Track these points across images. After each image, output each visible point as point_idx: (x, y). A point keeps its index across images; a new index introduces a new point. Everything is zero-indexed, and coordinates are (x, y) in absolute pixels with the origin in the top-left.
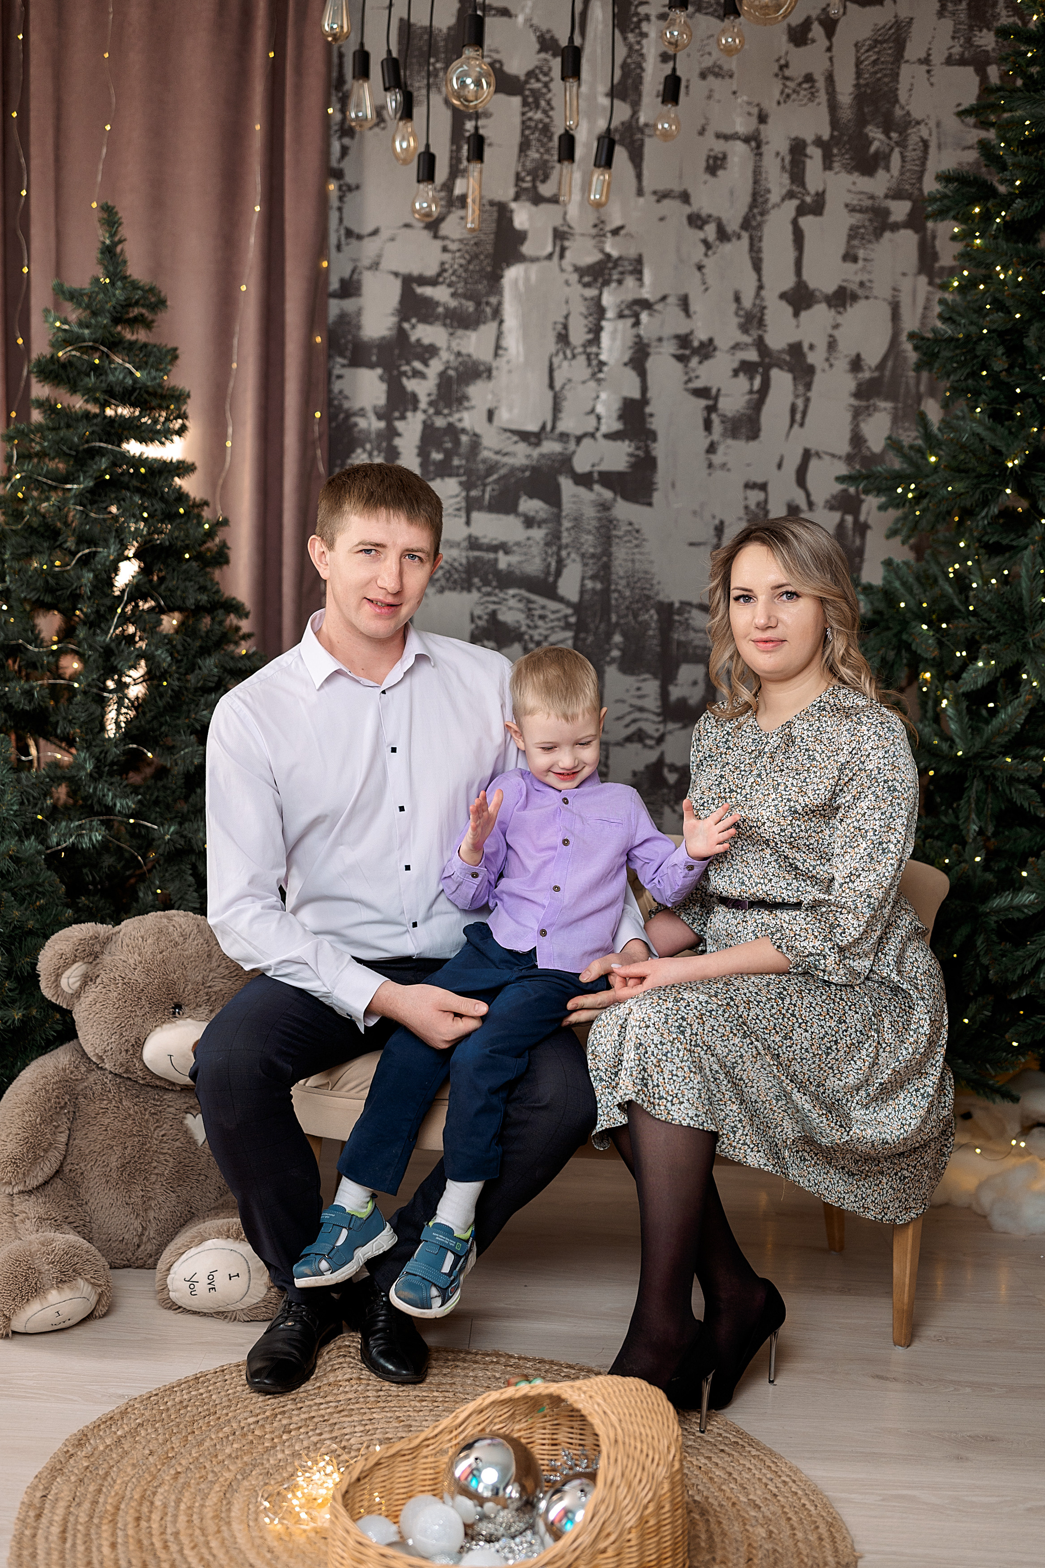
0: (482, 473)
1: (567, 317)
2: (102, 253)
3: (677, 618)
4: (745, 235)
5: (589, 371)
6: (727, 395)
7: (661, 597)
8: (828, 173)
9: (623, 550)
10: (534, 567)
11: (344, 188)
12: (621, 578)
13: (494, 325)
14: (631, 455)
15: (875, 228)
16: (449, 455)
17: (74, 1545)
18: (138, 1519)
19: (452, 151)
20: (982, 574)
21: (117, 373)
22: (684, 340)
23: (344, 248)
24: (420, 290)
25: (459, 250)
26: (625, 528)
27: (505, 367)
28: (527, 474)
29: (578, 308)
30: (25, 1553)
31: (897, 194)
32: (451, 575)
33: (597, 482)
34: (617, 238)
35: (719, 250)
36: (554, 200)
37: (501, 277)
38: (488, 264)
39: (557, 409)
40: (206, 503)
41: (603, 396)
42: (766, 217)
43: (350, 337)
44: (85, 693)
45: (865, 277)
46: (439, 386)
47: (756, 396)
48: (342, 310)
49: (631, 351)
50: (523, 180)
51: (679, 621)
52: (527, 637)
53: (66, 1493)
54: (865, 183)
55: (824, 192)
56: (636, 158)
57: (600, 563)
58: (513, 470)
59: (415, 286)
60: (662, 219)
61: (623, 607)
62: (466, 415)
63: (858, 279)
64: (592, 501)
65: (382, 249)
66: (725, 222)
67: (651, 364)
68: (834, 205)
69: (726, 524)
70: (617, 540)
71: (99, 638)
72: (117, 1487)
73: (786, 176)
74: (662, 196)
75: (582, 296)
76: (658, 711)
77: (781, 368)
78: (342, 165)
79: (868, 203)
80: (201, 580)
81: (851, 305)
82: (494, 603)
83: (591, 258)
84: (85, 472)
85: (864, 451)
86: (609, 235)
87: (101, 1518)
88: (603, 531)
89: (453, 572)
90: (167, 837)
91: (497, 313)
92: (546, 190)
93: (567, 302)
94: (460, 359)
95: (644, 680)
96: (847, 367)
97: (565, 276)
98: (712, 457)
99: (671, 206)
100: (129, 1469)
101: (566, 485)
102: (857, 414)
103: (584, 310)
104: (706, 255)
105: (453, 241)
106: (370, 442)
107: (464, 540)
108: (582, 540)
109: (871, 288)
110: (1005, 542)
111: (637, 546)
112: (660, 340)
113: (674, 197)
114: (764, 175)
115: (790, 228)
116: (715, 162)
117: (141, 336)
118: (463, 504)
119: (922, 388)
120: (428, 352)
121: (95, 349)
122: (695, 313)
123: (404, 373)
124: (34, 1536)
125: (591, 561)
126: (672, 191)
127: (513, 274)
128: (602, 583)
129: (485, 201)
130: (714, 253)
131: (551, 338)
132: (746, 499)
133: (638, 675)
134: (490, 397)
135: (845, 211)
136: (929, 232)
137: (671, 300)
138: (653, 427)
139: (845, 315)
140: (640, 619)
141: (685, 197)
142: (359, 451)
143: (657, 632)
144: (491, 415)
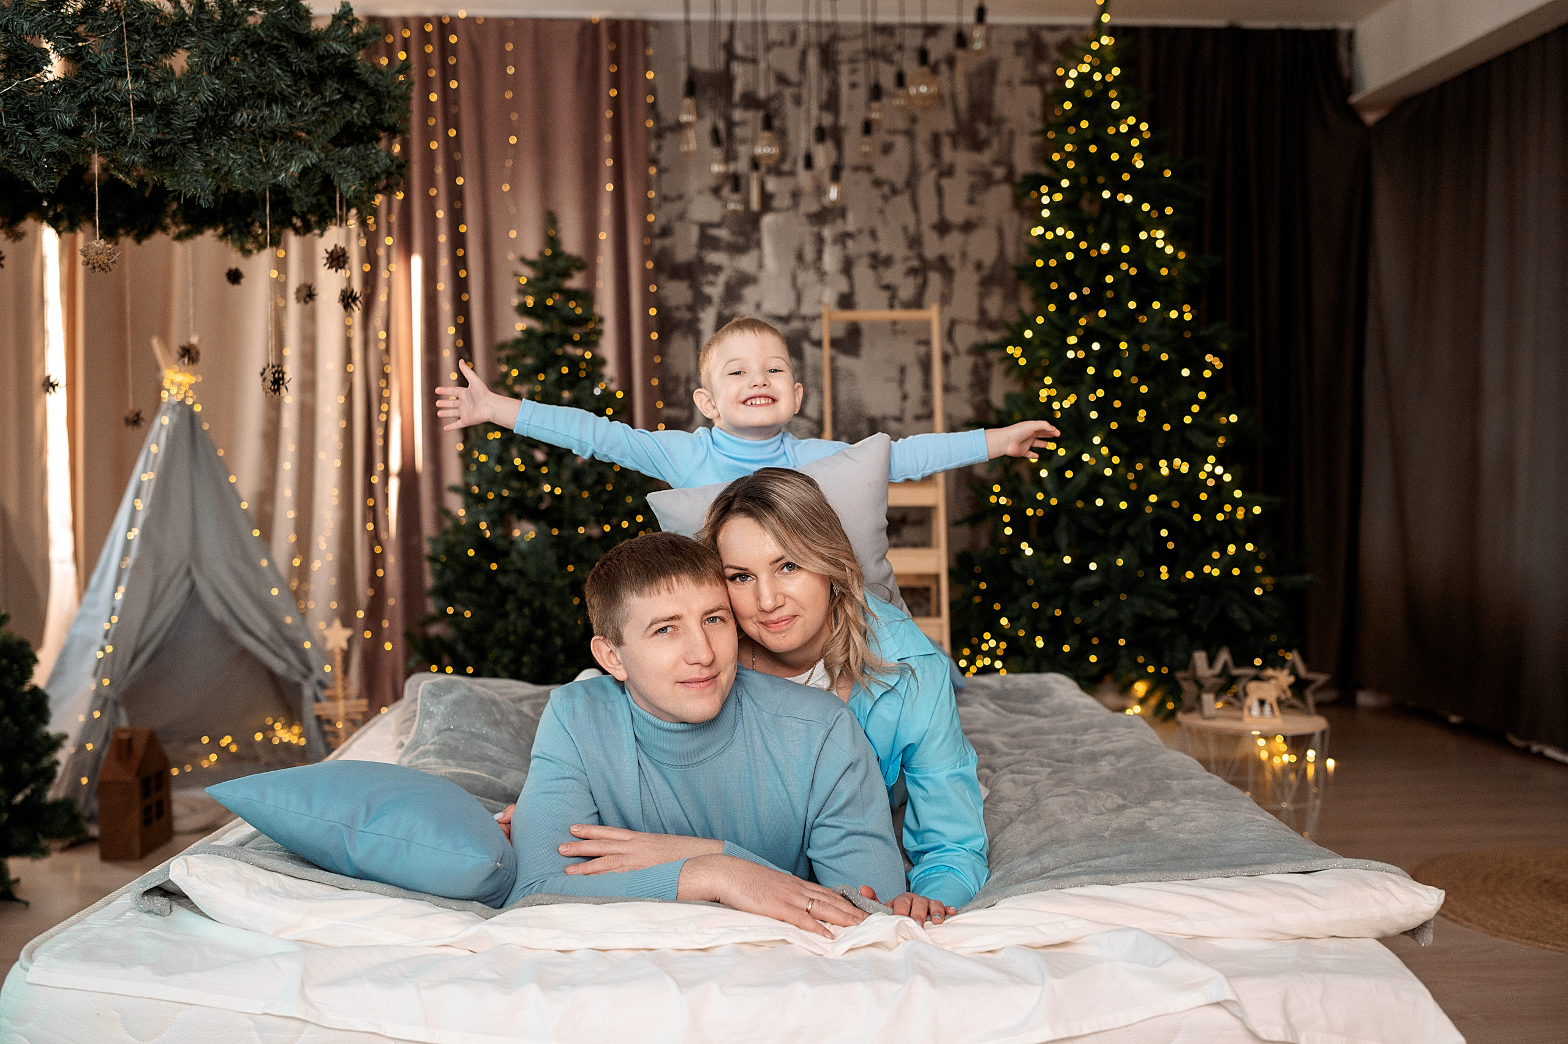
1: (801, 245)
4: (907, 191)
5: (818, 277)
6: (902, 288)
8: (955, 152)
11: (660, 170)
13: (757, 251)
14: (846, 328)
15: (985, 184)
22: (874, 256)
23: (662, 207)
24: (710, 231)
26: (847, 373)
27: (765, 277)
29: (808, 239)
31: (996, 163)
35: (892, 200)
37: (760, 222)
39: (798, 301)
41: (827, 292)
42: (919, 180)
43: (670, 261)
45: (981, 214)
46: (725, 290)
47: (920, 288)
48: (663, 244)
49: (842, 264)
54: (977, 157)
55: (953, 163)
59: (707, 229)
60: (856, 183)
63: (977, 214)
65: (686, 207)
66: (894, 183)
67: (855, 272)
68: (960, 171)
69: (906, 367)
70: (843, 380)
73: (930, 154)
74: (856, 169)
75: (810, 231)
77: (934, 270)
78: (658, 156)
79: (980, 169)
81: (974, 230)
83: (814, 208)
85: (987, 319)
91: (758, 245)
92: (786, 167)
93: (801, 236)
94: (737, 273)
96: (974, 268)
97: (799, 220)
98: (895, 326)
99: (861, 174)
101: (807, 347)
103: (811, 240)
104: (884, 204)
109: (984, 220)
111: (853, 384)
112: (859, 256)
113: (864, 170)
114: (916, 155)
115: (934, 186)
116: (887, 147)
122: (880, 239)
123: (702, 283)
126: (862, 166)
130: (889, 203)
131: (793, 257)
132: (917, 352)
134: (756, 295)
135: (966, 174)
137: (865, 232)
139: (971, 236)
144: (758, 306)
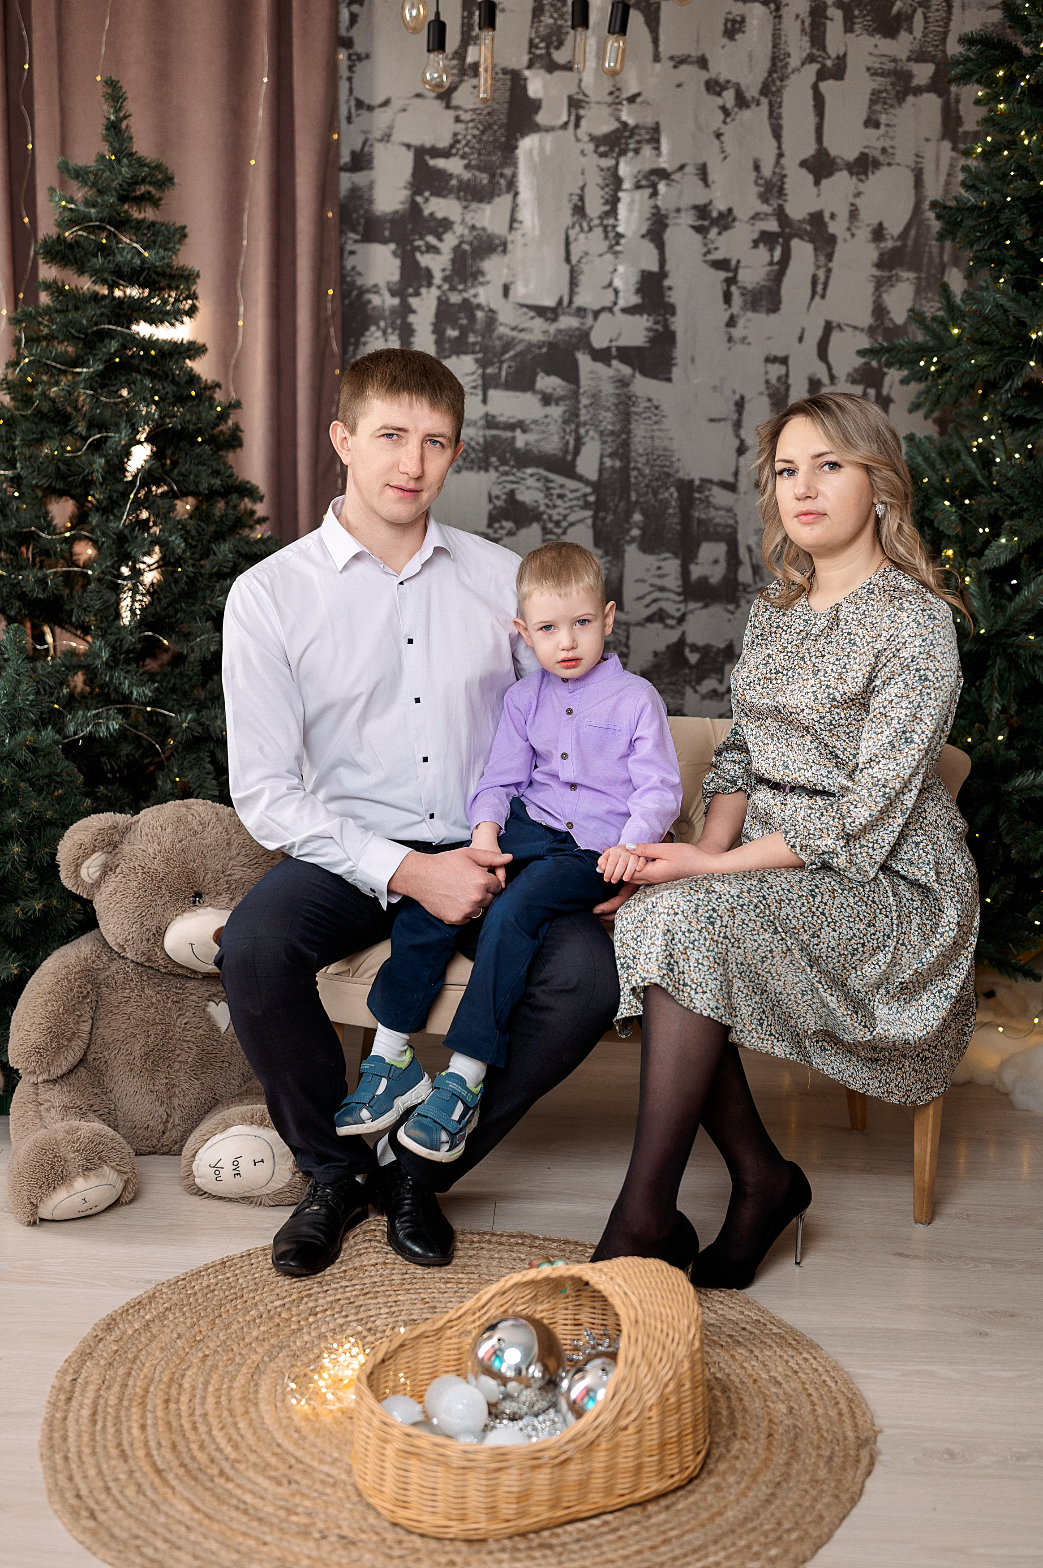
0: (499, 349)
1: (583, 188)
2: (107, 129)
3: (697, 495)
4: (764, 101)
5: (607, 243)
6: (746, 267)
7: (681, 475)
8: (848, 35)
9: (643, 427)
10: (552, 445)
11: (354, 57)
12: (641, 455)
13: (509, 197)
14: (649, 329)
15: (898, 93)
16: (464, 332)
17: (104, 1427)
18: (167, 1401)
19: (463, 17)
20: (1005, 448)
21: (125, 253)
22: (702, 211)
23: (354, 119)
24: (432, 162)
25: (472, 121)
26: (644, 404)
27: (520, 241)
28: (544, 350)
29: (595, 179)
30: (56, 1435)
31: (920, 57)
32: (468, 455)
33: (615, 358)
34: (633, 106)
35: (738, 116)
36: (568, 67)
37: (516, 148)
38: (502, 135)
39: (573, 283)
40: (218, 385)
41: (621, 269)
42: (785, 83)
43: (362, 212)
44: (99, 580)
45: (887, 144)
46: (453, 261)
47: (776, 267)
48: (353, 183)
49: (649, 222)
50: (537, 48)
51: (699, 499)
52: (545, 517)
53: (96, 1376)
54: (887, 46)
55: (845, 55)
56: (653, 22)
57: (620, 440)
58: (530, 346)
59: (427, 158)
60: (679, 86)
61: (643, 485)
62: (481, 290)
63: (880, 145)
64: (611, 378)
65: (393, 120)
66: (743, 88)
67: (668, 236)
68: (855, 69)
69: (746, 399)
70: (636, 417)
71: (112, 525)
72: (145, 1370)
73: (806, 38)
74: (679, 61)
75: (598, 166)
76: (679, 590)
77: (802, 239)
78: (351, 34)
79: (891, 66)
80: (214, 464)
81: (873, 173)
82: (512, 482)
83: (607, 126)
84: (94, 355)
85: (887, 322)
86: (625, 102)
87: (130, 1400)
88: (621, 407)
89: (470, 451)
90: (185, 725)
91: (512, 185)
92: (560, 56)
93: (583, 173)
94: (475, 233)
95: (665, 559)
96: (870, 236)
97: (581, 146)
98: (731, 330)
99: (688, 71)
100: (158, 1353)
101: (584, 360)
102: (880, 284)
103: (600, 181)
104: (724, 122)
105: (466, 111)
106: (384, 319)
107: (481, 418)
108: (601, 418)
109: (893, 154)
110: (1029, 415)
111: (656, 423)
112: (678, 210)
113: (691, 63)
114: (783, 38)
115: (810, 93)
116: (733, 25)
117: (149, 214)
118: (480, 382)
119: (946, 258)
120: (443, 226)
121: (102, 229)
122: (713, 182)
123: (418, 248)
124: (65, 1419)
125: (610, 439)
126: (689, 56)
127: (527, 144)
128: (621, 461)
129: (498, 69)
130: (733, 120)
131: (567, 210)
132: (767, 373)
133: (659, 554)
134: (505, 271)
135: (867, 74)
136: (953, 96)
137: (688, 169)
138: (672, 300)
139: (867, 182)
140: (660, 497)
141: (703, 63)
142: (373, 328)
143: (677, 510)
144: (506, 290)
